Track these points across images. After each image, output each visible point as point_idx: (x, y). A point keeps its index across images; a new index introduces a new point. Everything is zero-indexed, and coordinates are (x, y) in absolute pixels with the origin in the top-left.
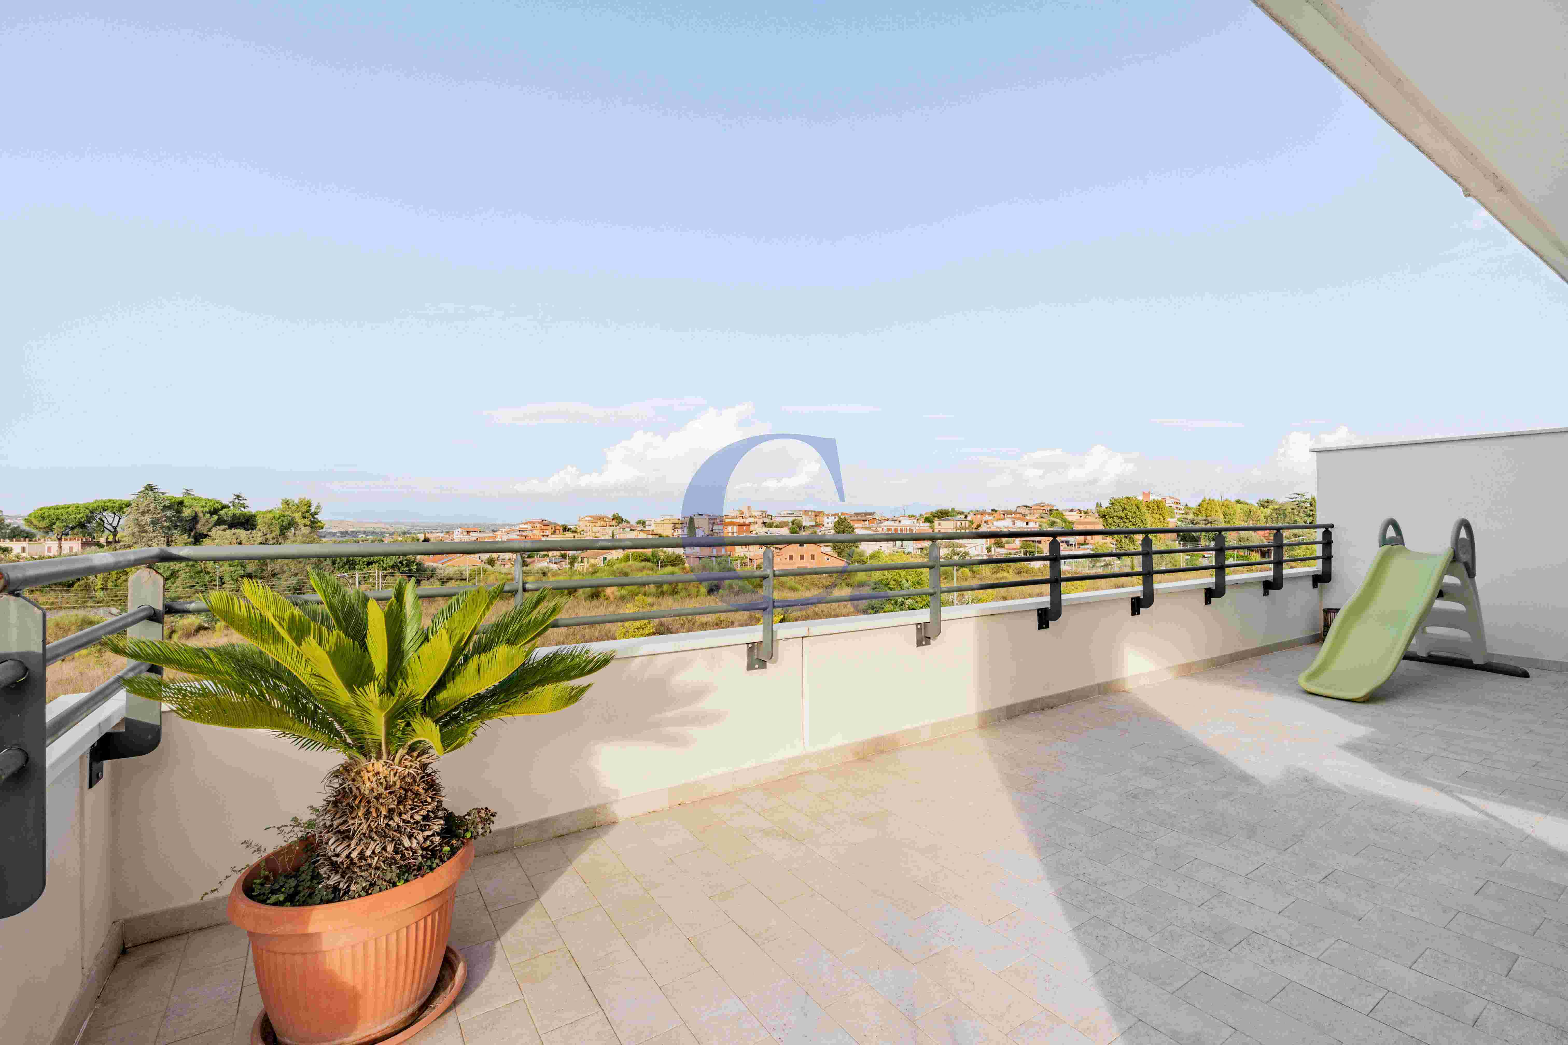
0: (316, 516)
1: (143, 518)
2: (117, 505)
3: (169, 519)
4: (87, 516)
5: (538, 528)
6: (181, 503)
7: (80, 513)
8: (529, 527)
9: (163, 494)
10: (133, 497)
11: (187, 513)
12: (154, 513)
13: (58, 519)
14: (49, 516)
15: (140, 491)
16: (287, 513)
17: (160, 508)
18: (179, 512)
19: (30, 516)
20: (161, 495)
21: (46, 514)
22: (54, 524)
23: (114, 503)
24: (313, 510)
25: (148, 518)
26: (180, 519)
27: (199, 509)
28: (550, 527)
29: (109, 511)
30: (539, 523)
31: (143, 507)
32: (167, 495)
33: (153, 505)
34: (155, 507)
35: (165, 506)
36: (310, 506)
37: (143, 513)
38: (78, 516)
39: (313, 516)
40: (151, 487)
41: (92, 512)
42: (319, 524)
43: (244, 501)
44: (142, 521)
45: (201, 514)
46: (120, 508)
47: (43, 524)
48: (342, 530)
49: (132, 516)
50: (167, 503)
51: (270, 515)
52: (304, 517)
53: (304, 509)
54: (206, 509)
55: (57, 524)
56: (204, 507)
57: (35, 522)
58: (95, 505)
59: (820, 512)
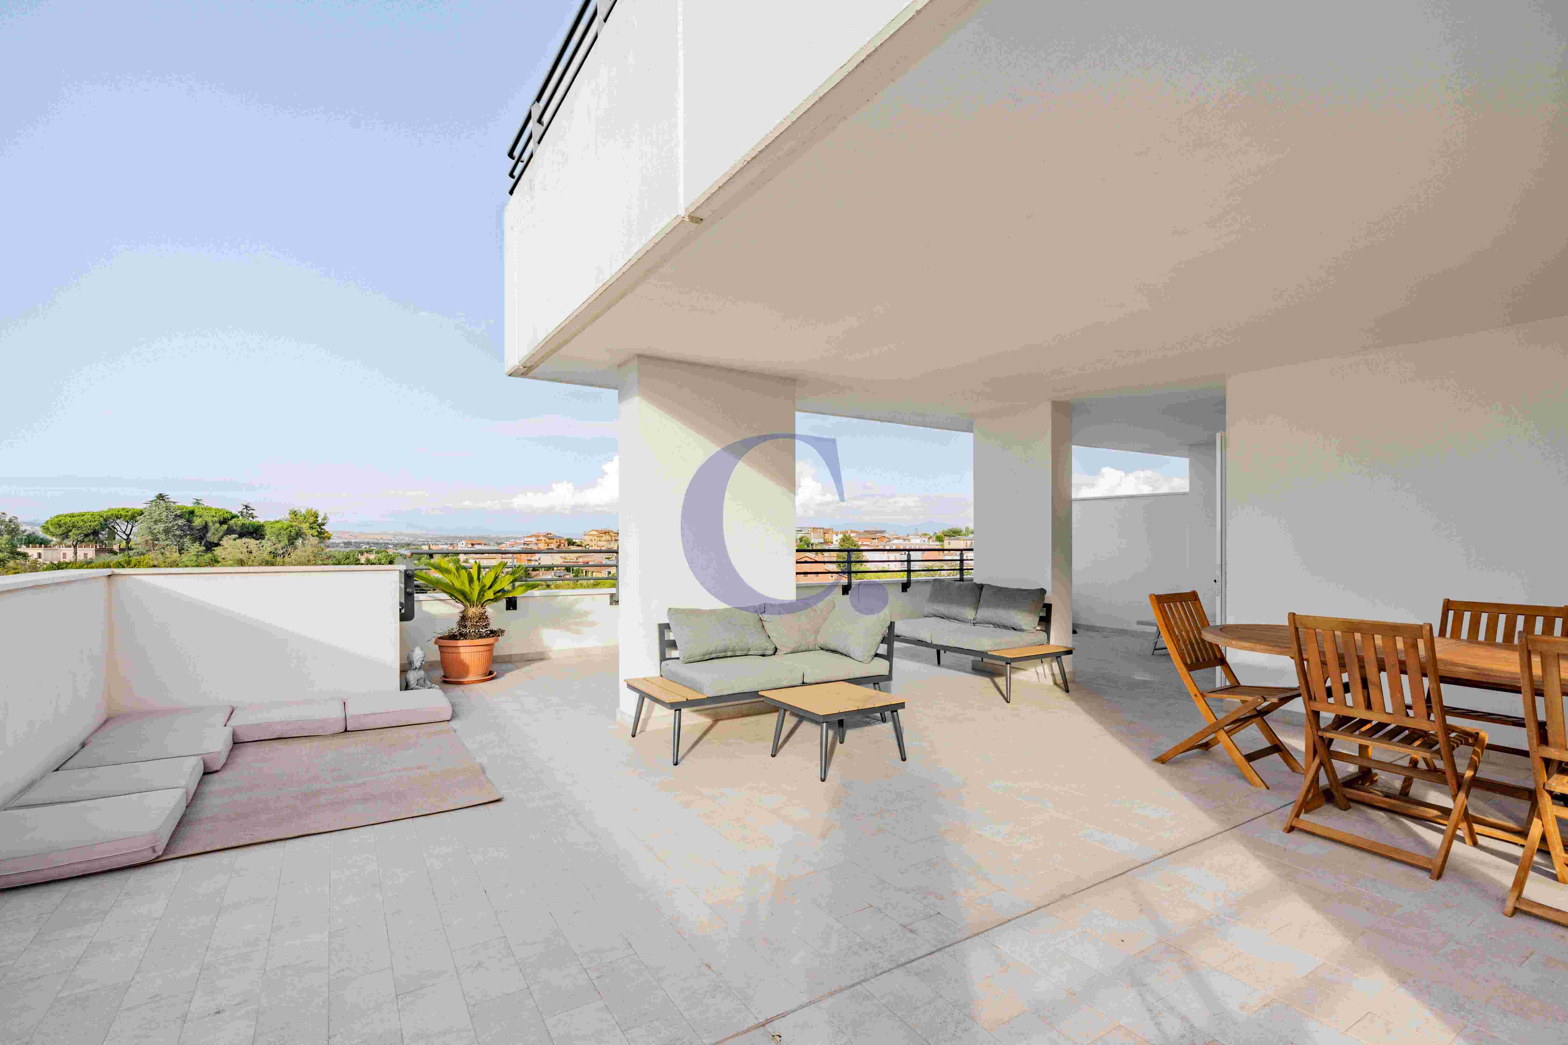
0: (323, 527)
1: (155, 527)
2: (130, 513)
3: (180, 528)
4: (101, 524)
5: (543, 541)
6: (192, 513)
7: (95, 521)
8: (533, 539)
9: (174, 503)
10: (145, 506)
11: (197, 522)
12: (166, 522)
13: (74, 527)
14: (65, 524)
15: (151, 500)
16: (294, 524)
17: (171, 518)
18: (189, 521)
19: (47, 522)
20: (172, 504)
21: (62, 521)
22: (70, 531)
23: (127, 512)
24: (320, 521)
25: (161, 527)
26: (191, 528)
27: (209, 519)
28: (555, 541)
29: (122, 519)
30: (544, 536)
31: (155, 516)
32: (178, 504)
33: (165, 514)
34: (167, 517)
35: (176, 515)
36: (317, 517)
37: (156, 522)
38: (93, 524)
39: (320, 527)
41: (105, 520)
42: (326, 534)
43: (253, 511)
44: (155, 529)
45: (210, 524)
46: (133, 517)
47: (60, 531)
48: (346, 541)
49: (145, 525)
50: (178, 512)
51: (279, 525)
52: (312, 528)
53: (312, 519)
54: (216, 519)
55: (73, 531)
56: (213, 516)
57: (51, 529)
58: (109, 514)
59: (829, 530)
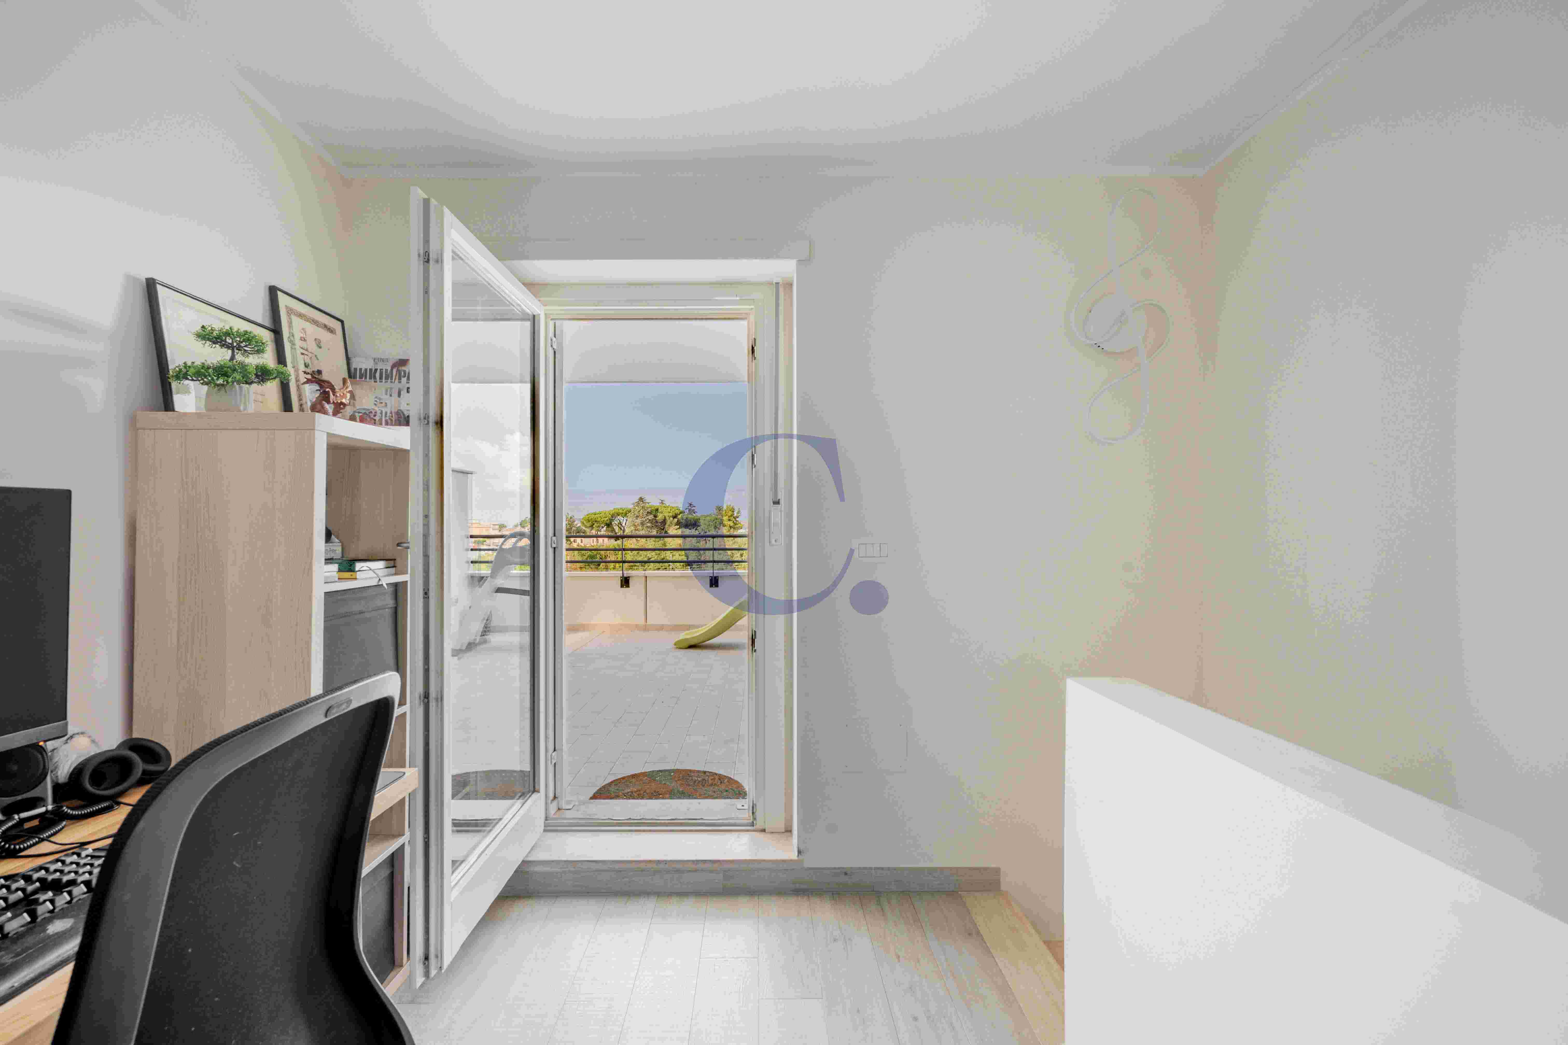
40: (642, 499)
